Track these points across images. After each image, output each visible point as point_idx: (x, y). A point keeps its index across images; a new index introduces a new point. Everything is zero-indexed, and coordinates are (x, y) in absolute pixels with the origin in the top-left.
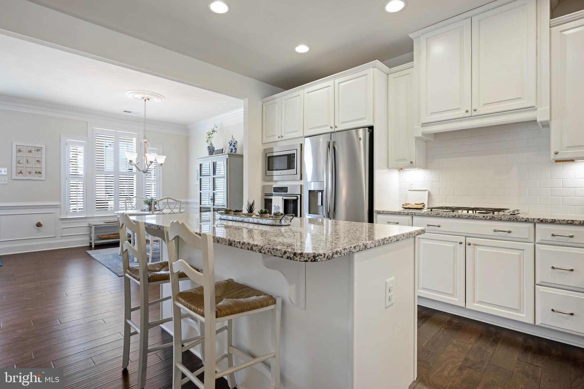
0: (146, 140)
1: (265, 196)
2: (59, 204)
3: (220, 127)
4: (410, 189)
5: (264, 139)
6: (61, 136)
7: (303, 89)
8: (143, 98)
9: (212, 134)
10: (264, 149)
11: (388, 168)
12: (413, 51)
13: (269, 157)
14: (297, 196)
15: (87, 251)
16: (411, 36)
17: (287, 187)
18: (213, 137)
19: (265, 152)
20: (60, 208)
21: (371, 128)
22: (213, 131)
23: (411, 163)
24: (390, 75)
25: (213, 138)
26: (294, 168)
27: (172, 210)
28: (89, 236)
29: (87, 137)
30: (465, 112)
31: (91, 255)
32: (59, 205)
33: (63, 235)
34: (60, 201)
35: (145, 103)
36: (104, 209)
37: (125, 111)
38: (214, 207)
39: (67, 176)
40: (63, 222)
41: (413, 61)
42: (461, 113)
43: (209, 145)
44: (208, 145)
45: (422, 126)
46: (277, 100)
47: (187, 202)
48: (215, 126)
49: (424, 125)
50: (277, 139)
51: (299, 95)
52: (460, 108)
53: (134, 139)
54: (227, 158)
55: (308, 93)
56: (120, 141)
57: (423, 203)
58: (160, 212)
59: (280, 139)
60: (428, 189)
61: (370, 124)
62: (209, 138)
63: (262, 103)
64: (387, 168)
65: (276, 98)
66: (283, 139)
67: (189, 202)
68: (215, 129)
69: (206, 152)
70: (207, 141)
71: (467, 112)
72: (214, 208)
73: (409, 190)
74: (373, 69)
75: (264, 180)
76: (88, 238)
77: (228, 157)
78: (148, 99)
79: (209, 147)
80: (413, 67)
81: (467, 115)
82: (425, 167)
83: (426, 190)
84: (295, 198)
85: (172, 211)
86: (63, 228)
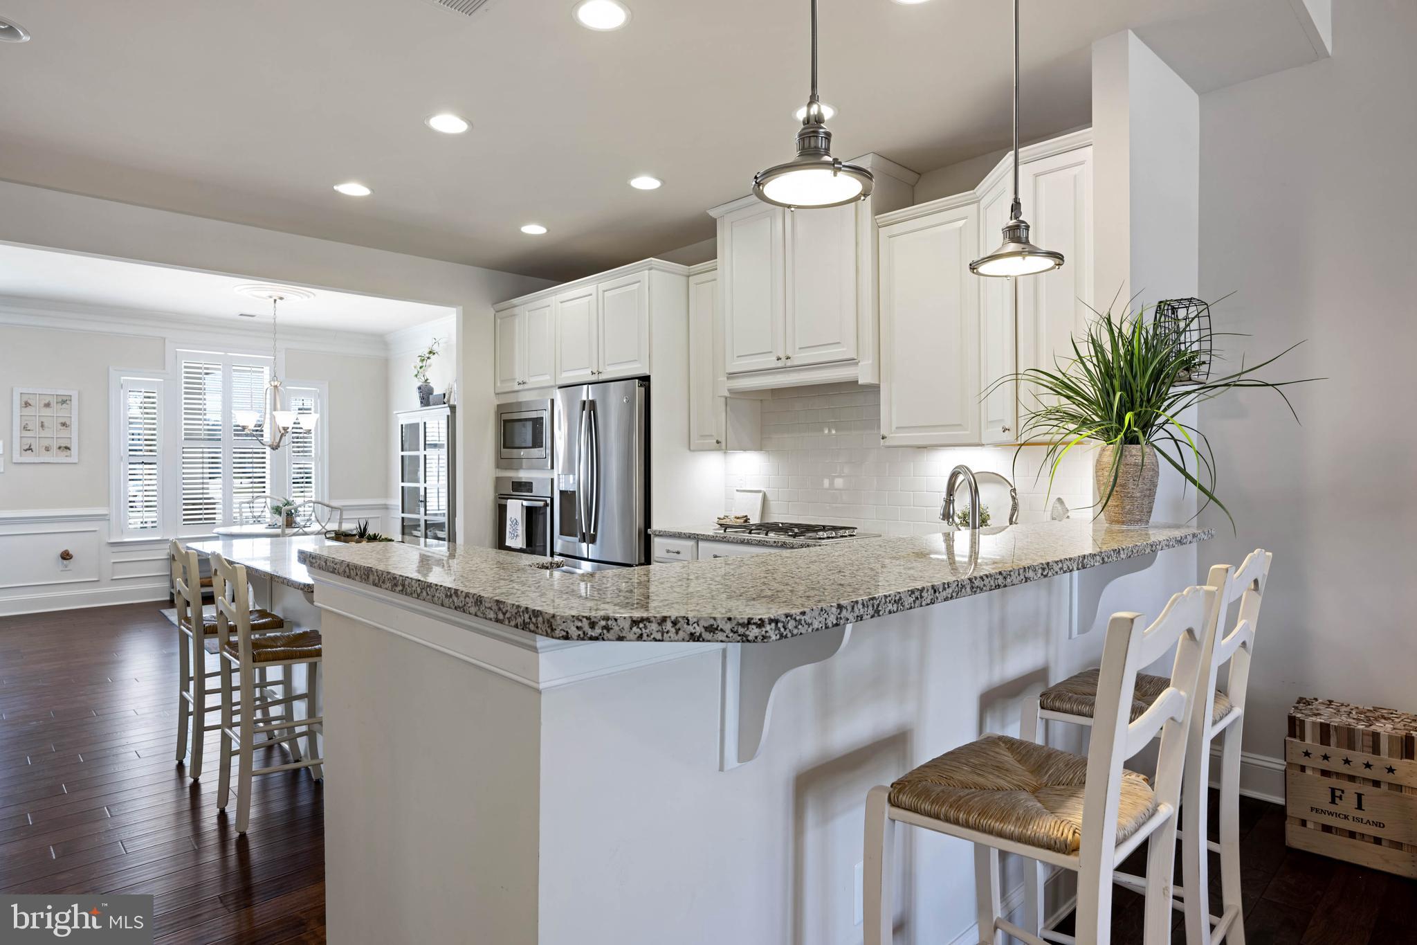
0: (276, 383)
1: (499, 498)
2: (106, 513)
3: (446, 343)
4: (738, 489)
5: (499, 384)
6: (110, 369)
7: (555, 293)
8: (271, 297)
9: (429, 358)
10: (498, 405)
11: (690, 449)
12: (716, 236)
13: (505, 421)
14: (546, 501)
15: (162, 611)
16: (713, 213)
17: (532, 483)
18: (430, 366)
19: (501, 410)
20: (109, 520)
21: (645, 380)
22: (430, 352)
23: (718, 442)
24: (691, 278)
25: (429, 369)
26: (542, 446)
27: (323, 525)
28: (168, 578)
29: (164, 369)
30: (775, 358)
31: (169, 617)
32: (107, 515)
33: (114, 578)
34: (109, 506)
35: (275, 307)
36: (201, 522)
37: (241, 315)
38: (427, 518)
39: (122, 454)
40: (115, 549)
41: (716, 258)
42: (770, 362)
43: (421, 384)
44: (419, 384)
45: (728, 378)
46: (516, 310)
47: (385, 505)
48: (434, 341)
49: (731, 376)
50: (517, 387)
51: (549, 306)
52: (771, 352)
53: (267, 370)
54: (448, 416)
55: (561, 302)
56: (235, 370)
57: (746, 516)
58: (298, 529)
59: (521, 387)
60: (762, 489)
61: (643, 371)
62: (421, 367)
63: (494, 312)
64: (688, 451)
65: (516, 306)
66: (526, 386)
67: (391, 505)
68: (435, 348)
69: (416, 398)
70: (416, 376)
71: (779, 359)
72: (426, 521)
73: (737, 491)
74: (649, 274)
75: (498, 466)
76: (167, 584)
77: (449, 414)
78: (281, 298)
79: (419, 388)
80: (716, 269)
81: (780, 364)
82: (759, 446)
83: (759, 492)
84: (541, 504)
85: (323, 527)
86: (114, 563)
